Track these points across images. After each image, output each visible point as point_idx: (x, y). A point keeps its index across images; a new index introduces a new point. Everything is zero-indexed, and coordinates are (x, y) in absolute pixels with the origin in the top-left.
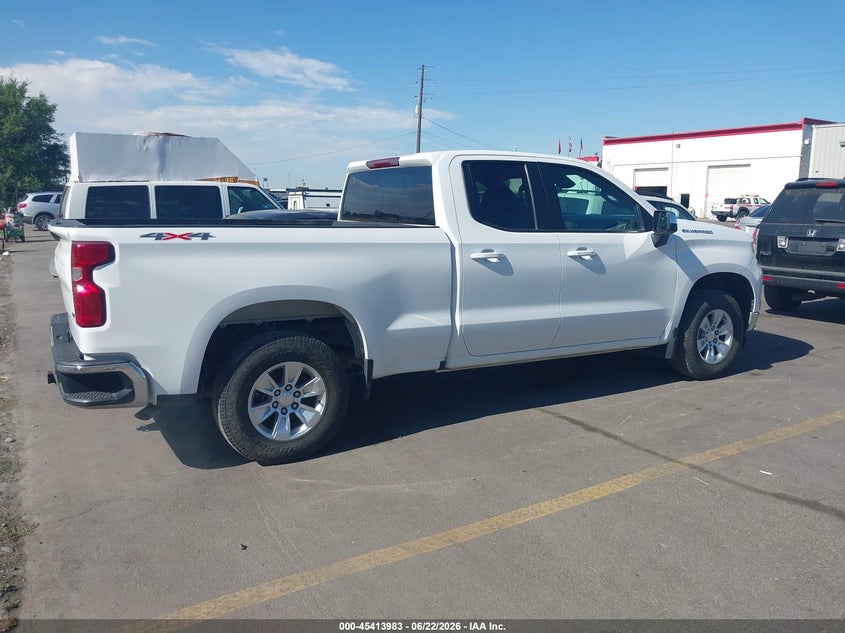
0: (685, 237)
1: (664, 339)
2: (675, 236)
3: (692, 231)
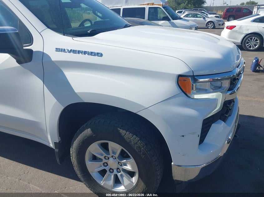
0: (56, 57)
1: (52, 145)
2: (43, 55)
3: (70, 51)
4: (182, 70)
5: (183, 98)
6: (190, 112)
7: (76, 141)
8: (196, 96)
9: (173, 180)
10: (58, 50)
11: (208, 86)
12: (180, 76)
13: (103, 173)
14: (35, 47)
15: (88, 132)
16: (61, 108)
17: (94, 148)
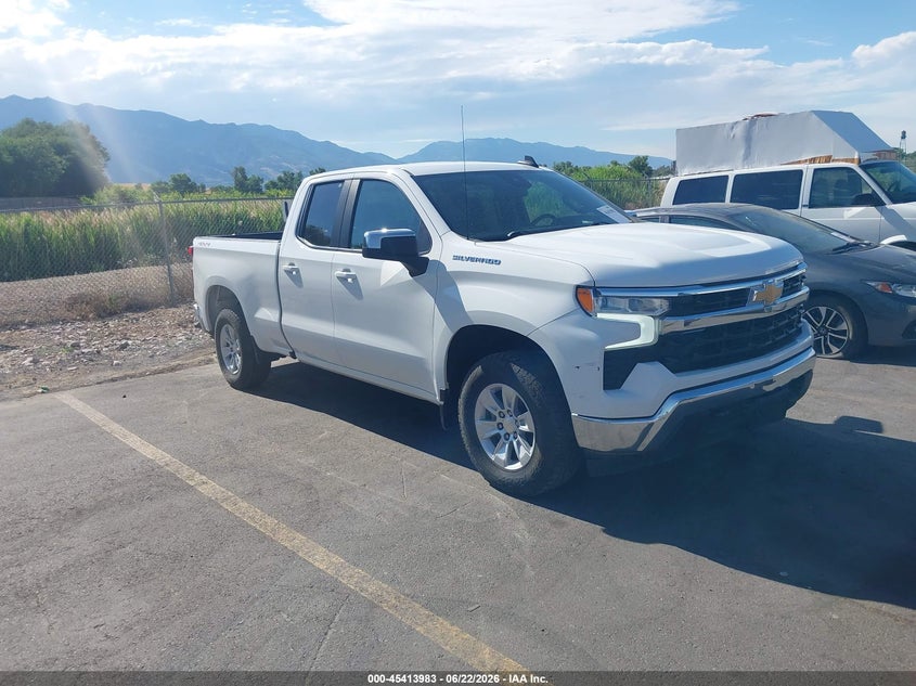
0: (452, 266)
1: (437, 399)
2: (439, 264)
3: (468, 259)
4: (582, 279)
5: (581, 315)
6: (589, 334)
7: (465, 387)
8: (600, 316)
9: (579, 447)
10: (456, 258)
11: (624, 303)
12: (578, 287)
13: (495, 439)
14: (431, 256)
15: (478, 370)
16: (450, 335)
17: (485, 399)
